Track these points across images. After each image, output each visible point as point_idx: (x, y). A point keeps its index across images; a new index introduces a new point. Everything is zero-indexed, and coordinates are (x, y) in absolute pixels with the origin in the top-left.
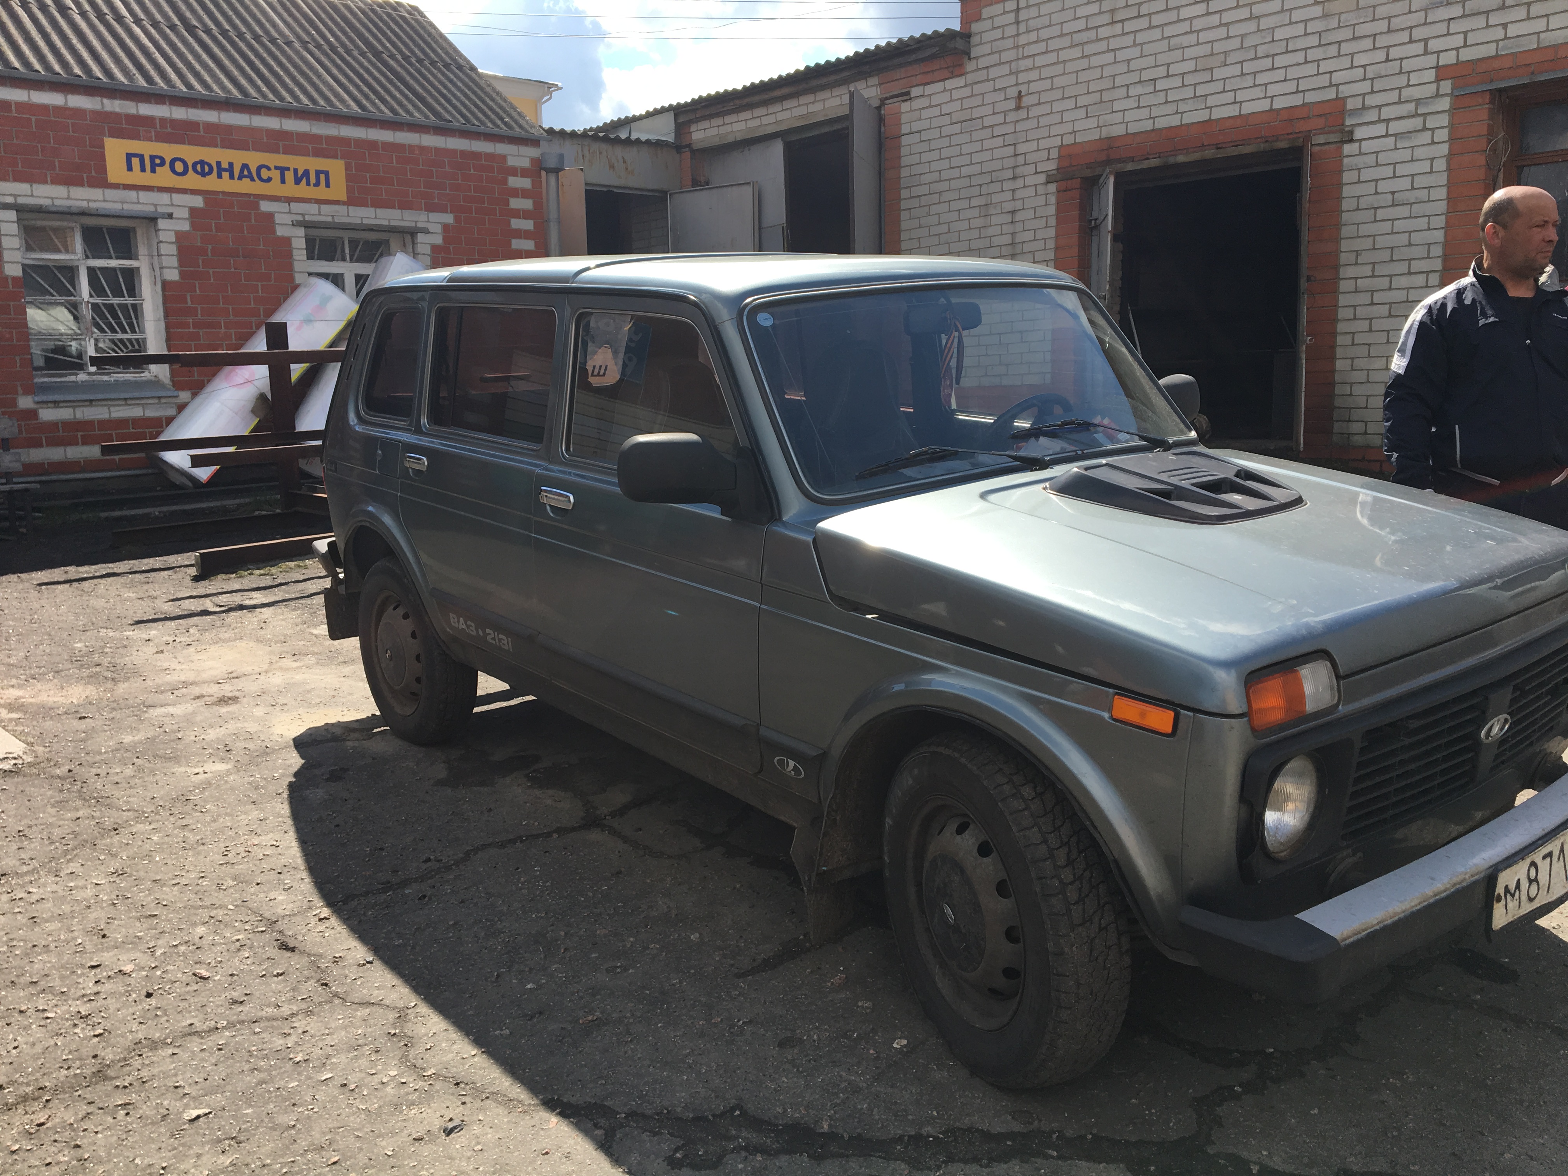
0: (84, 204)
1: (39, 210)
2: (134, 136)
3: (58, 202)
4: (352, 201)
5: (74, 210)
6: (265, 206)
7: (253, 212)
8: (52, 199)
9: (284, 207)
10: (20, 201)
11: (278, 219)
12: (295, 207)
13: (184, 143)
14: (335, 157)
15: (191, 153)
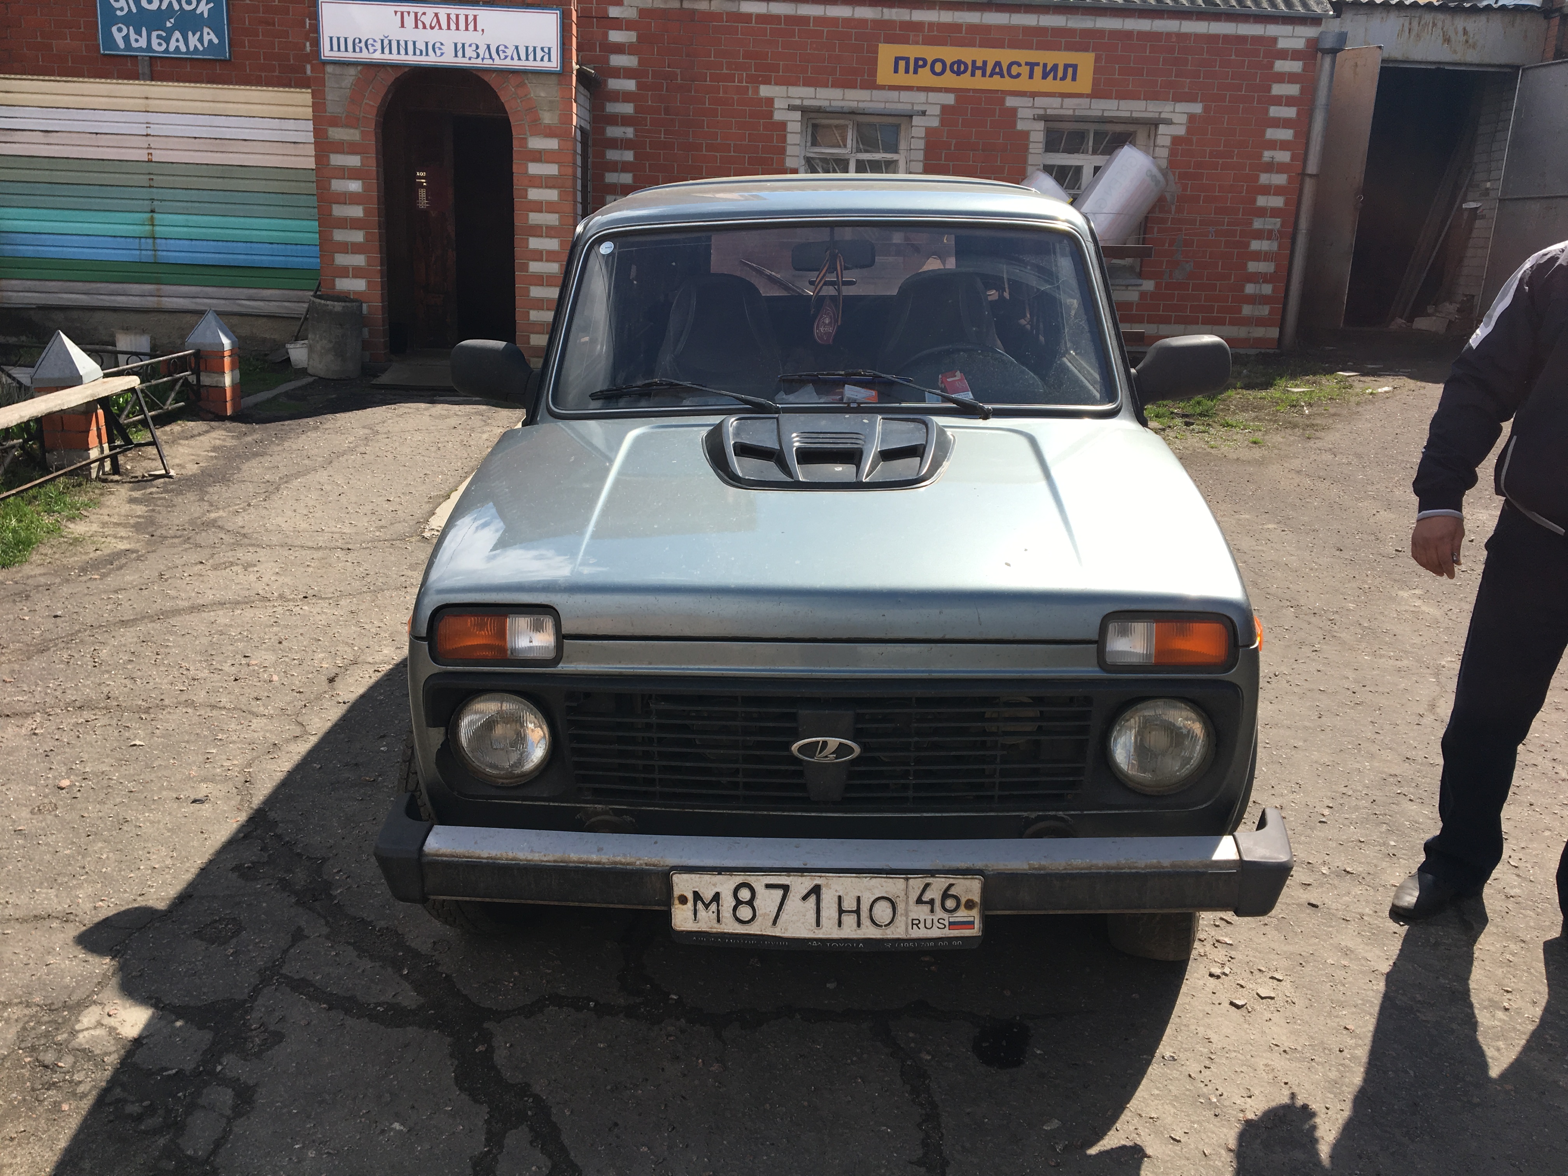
0: (854, 104)
1: (819, 110)
2: (904, 41)
3: (834, 103)
4: (1097, 93)
5: (845, 110)
6: (1010, 102)
7: (998, 107)
8: (830, 100)
9: (1027, 102)
10: (806, 103)
11: (1021, 113)
12: (1040, 101)
13: (946, 45)
14: (1086, 50)
15: (950, 54)
